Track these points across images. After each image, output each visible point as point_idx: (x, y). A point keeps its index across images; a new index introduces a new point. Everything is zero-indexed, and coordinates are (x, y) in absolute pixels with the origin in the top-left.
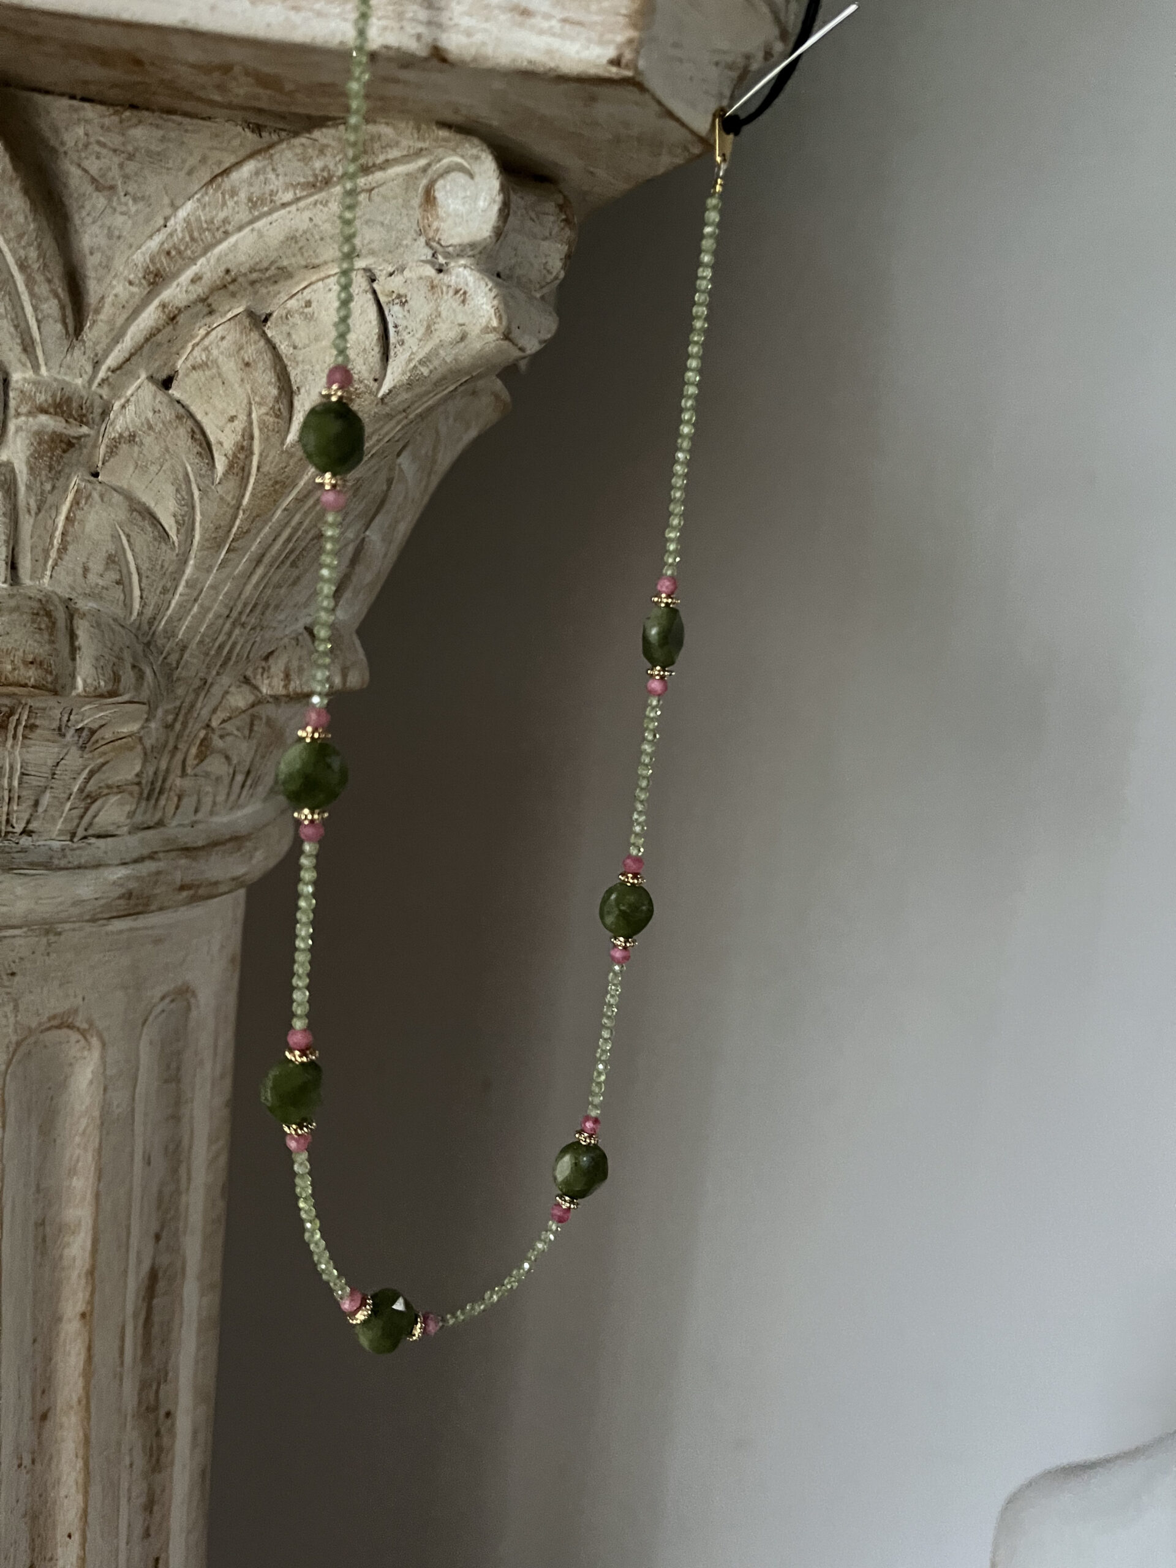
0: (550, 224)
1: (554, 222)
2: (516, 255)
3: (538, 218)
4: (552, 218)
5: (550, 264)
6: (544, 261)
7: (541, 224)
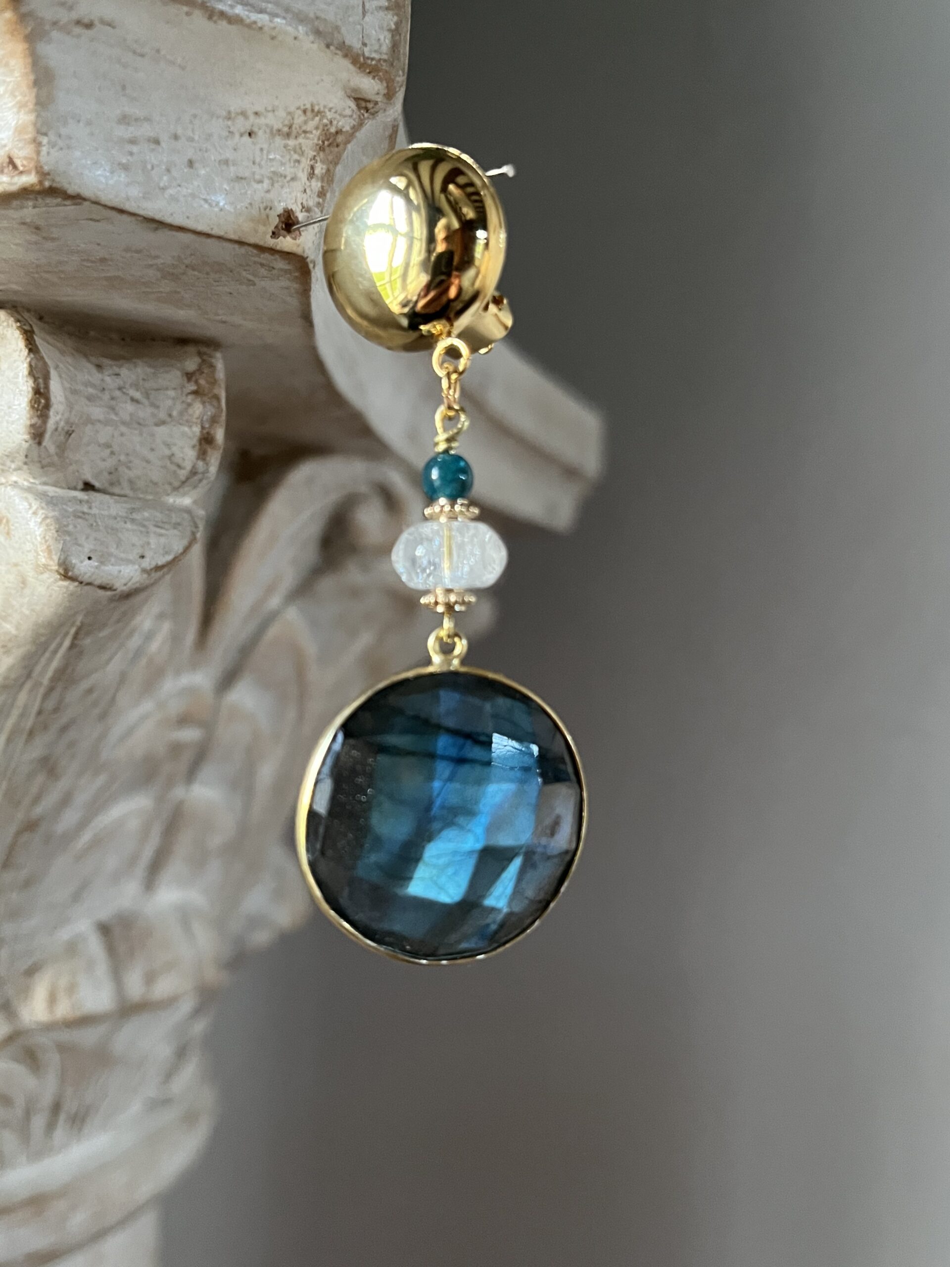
0: (169, 402)
1: (173, 399)
2: (112, 453)
3: (148, 397)
4: (172, 393)
5: (179, 455)
6: (167, 452)
7: (154, 405)
